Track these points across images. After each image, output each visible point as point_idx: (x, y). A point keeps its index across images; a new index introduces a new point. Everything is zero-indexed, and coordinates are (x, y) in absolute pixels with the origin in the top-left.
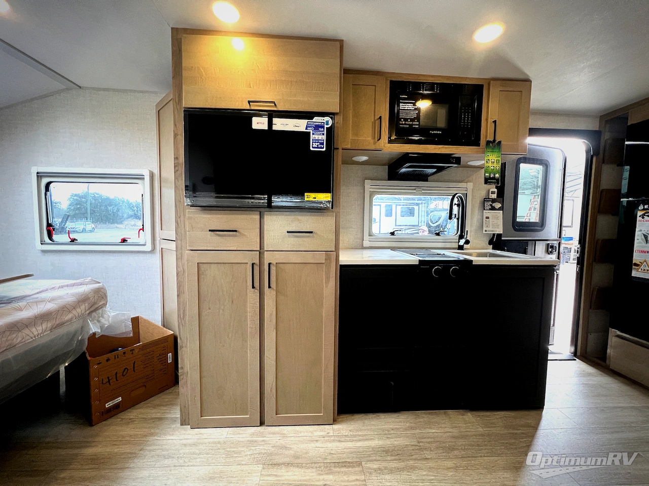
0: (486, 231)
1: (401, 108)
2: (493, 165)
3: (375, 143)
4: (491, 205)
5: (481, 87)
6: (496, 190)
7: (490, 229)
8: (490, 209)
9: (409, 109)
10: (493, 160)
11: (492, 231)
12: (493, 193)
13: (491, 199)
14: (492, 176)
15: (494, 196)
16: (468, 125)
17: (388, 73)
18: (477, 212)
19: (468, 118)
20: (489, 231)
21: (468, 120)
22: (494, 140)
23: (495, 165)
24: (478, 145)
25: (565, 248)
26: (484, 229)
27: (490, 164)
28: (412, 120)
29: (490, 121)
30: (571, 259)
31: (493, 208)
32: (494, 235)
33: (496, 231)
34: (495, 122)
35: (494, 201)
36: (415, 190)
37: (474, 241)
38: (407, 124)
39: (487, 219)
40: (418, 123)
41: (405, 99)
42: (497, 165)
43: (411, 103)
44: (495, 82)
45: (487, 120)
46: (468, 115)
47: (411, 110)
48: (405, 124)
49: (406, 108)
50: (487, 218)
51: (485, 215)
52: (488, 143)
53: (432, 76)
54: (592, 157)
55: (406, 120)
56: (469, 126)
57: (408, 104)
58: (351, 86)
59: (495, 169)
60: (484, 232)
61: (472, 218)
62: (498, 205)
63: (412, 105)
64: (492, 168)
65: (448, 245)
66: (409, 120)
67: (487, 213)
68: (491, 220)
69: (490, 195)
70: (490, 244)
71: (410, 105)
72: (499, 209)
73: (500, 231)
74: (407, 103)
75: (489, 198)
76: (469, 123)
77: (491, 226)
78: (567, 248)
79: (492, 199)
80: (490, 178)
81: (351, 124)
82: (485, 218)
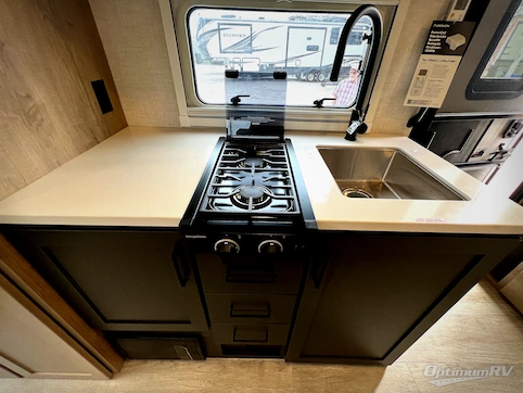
0: (409, 102)
4: (443, 40)
7: (420, 97)
8: (437, 52)
11: (422, 102)
12: (460, 6)
13: (449, 23)
18: (406, 56)
20: (415, 102)
26: (409, 97)
31: (444, 50)
32: (422, 109)
33: (430, 103)
35: (453, 29)
37: (383, 119)
39: (421, 77)
50: (423, 73)
51: (420, 67)
61: (391, 72)
62: (458, 42)
65: (332, 127)
67: (427, 62)
68: (428, 78)
70: (409, 125)
72: (456, 52)
73: (436, 102)
75: (444, 23)
77: (423, 93)
82: (417, 72)
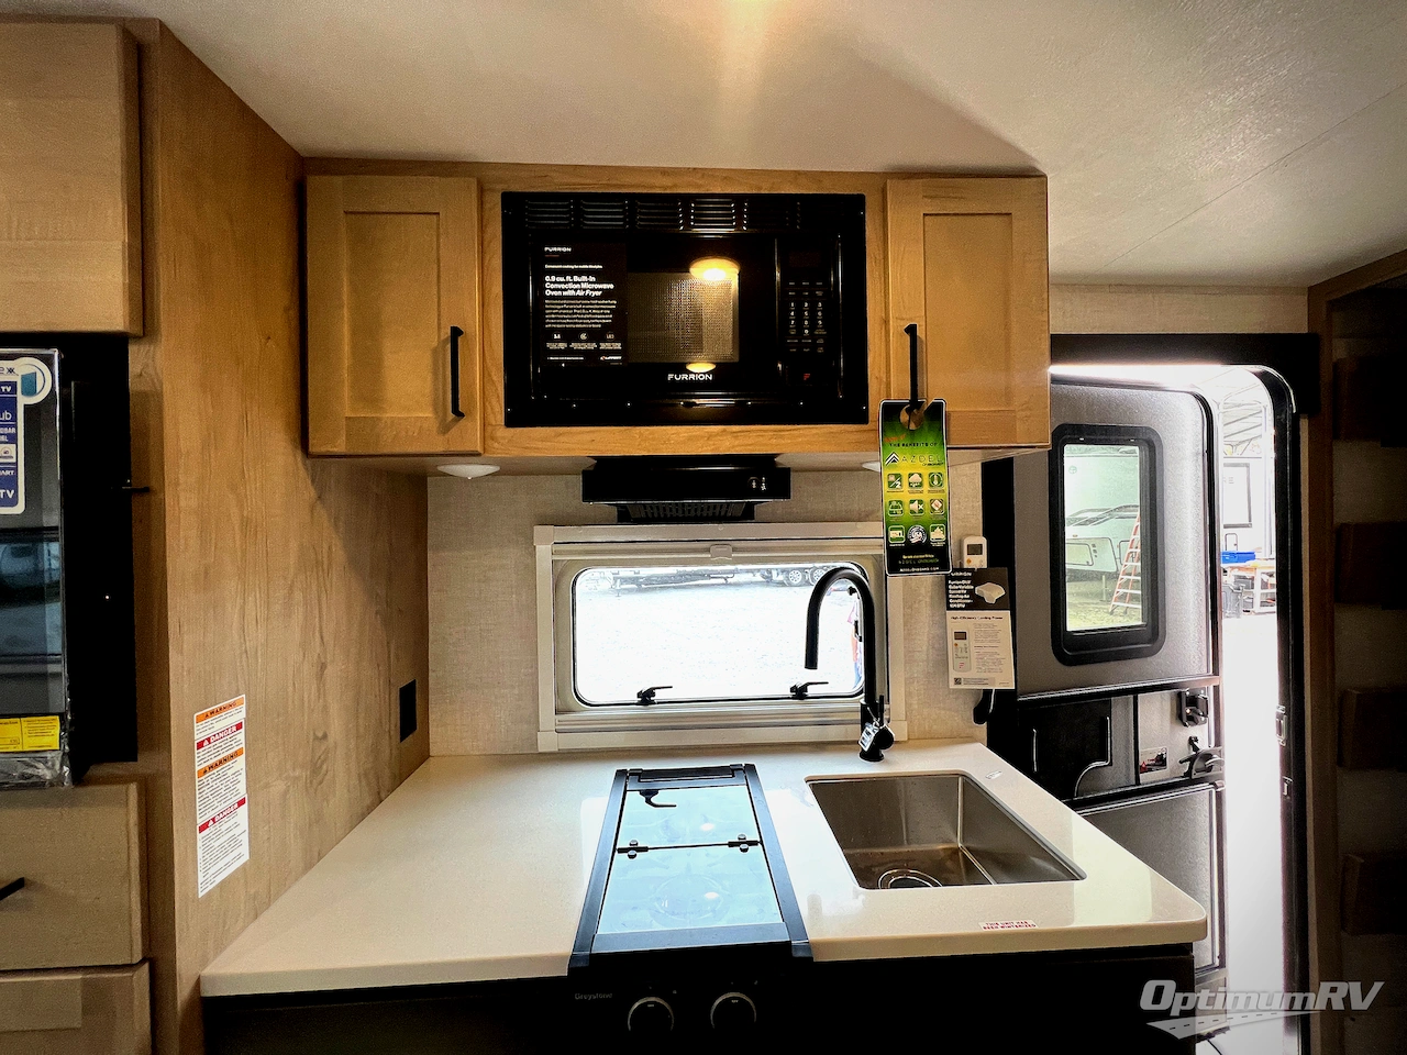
0: (957, 681)
1: (548, 293)
2: (917, 496)
3: (445, 429)
4: (971, 592)
5: (858, 202)
6: (983, 541)
7: (973, 674)
8: (969, 607)
9: (580, 293)
10: (916, 478)
11: (980, 682)
12: (975, 550)
13: (968, 570)
14: (916, 537)
15: (980, 561)
16: (814, 346)
17: (496, 166)
19: (813, 319)
20: (968, 681)
21: (813, 326)
22: (915, 403)
23: (926, 497)
24: (862, 418)
25: (1240, 577)
26: (953, 674)
27: (904, 494)
28: (596, 335)
29: (897, 327)
30: (1257, 601)
31: (977, 603)
32: (987, 693)
33: (993, 681)
34: (911, 330)
35: (978, 577)
36: (707, 550)
37: (926, 711)
38: (578, 353)
39: (959, 642)
40: (618, 346)
41: (563, 258)
42: (933, 496)
43: (588, 273)
44: (902, 183)
45: (886, 322)
46: (813, 311)
47: (588, 297)
48: (569, 352)
49: (571, 293)
50: (961, 636)
51: (953, 628)
52: (891, 411)
53: (664, 172)
54: (1296, 419)
55: (570, 335)
56: (820, 350)
57: (576, 278)
58: (342, 214)
59: (927, 511)
60: (952, 685)
61: (909, 637)
62: (993, 592)
63: (592, 279)
64: (915, 506)
65: (833, 733)
66: (583, 336)
67: (958, 620)
68: (973, 644)
69: (966, 557)
70: (978, 719)
71: (584, 278)
72: (999, 605)
73: (1003, 679)
74: (572, 273)
75: (962, 570)
76: (820, 336)
77: (974, 663)
78: (1244, 578)
79: (972, 570)
80: (910, 548)
81: (346, 362)
82: (951, 636)
